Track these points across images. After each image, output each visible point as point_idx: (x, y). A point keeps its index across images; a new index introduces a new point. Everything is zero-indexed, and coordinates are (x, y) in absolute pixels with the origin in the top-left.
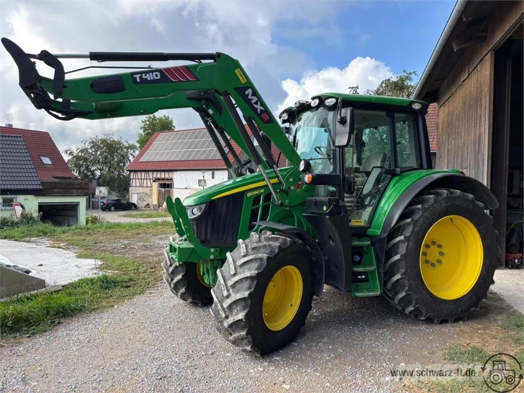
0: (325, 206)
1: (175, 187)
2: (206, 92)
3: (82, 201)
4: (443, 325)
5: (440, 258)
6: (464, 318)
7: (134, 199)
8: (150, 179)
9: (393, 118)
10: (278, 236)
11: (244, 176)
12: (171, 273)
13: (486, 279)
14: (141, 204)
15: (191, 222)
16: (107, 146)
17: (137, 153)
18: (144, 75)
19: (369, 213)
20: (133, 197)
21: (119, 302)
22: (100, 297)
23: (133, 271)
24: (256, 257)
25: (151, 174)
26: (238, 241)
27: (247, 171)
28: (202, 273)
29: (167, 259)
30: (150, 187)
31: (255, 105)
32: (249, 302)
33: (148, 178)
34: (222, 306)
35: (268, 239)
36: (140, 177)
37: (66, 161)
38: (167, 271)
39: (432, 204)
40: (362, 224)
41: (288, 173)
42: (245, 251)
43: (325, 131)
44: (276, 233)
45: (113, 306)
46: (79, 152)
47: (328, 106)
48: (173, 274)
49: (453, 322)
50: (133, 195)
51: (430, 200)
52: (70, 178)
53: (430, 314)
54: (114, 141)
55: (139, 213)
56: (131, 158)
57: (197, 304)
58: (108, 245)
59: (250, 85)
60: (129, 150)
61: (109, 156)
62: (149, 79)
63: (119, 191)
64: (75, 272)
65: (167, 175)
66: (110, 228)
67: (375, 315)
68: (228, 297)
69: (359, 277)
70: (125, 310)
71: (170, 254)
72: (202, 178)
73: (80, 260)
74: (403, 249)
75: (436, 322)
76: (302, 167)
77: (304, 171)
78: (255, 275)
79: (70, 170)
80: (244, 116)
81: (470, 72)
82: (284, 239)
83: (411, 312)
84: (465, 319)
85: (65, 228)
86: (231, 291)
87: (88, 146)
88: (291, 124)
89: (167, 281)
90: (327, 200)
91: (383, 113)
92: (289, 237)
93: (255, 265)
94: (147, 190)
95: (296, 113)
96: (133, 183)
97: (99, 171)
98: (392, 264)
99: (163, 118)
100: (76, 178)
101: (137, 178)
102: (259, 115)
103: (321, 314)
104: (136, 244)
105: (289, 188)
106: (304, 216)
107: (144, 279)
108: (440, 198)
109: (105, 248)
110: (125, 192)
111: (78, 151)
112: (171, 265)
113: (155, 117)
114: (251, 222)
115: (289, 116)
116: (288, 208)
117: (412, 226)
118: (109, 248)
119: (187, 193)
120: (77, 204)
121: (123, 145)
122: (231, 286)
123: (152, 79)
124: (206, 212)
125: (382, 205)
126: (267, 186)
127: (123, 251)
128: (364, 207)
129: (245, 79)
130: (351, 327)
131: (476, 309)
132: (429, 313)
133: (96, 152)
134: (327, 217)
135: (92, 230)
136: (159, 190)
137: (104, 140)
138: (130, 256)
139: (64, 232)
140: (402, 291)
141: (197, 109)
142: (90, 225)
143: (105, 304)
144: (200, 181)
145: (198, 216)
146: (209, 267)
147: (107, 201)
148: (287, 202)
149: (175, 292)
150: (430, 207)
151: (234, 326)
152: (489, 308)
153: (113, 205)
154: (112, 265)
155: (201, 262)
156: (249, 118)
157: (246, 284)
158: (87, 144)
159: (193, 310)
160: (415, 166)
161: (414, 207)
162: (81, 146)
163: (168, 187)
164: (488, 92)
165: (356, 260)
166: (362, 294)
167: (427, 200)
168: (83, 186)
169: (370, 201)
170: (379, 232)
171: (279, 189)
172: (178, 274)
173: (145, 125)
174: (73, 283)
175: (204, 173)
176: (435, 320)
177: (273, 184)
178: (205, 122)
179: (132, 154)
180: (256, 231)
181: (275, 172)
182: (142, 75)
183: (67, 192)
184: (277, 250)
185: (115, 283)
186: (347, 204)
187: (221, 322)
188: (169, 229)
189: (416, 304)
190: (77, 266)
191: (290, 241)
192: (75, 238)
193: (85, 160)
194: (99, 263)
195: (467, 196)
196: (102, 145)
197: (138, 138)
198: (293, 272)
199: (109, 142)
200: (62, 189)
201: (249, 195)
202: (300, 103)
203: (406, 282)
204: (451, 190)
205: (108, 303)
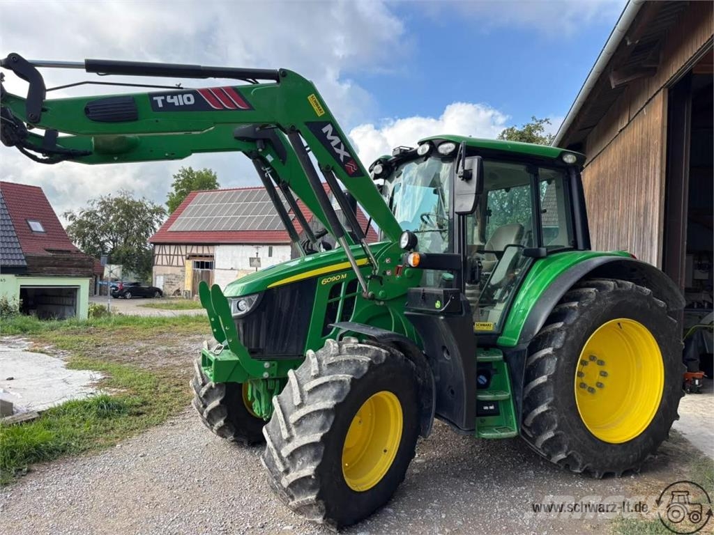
0: (438, 302)
1: (216, 267)
2: (263, 127)
3: (84, 285)
4: (606, 481)
5: (601, 379)
6: (637, 470)
7: (159, 283)
8: (182, 256)
9: (536, 175)
10: (369, 346)
11: (315, 254)
12: (204, 396)
13: (668, 412)
14: (169, 290)
15: (236, 322)
16: (123, 208)
17: (166, 218)
18: (169, 97)
19: (501, 312)
20: (157, 280)
21: (123, 438)
22: (95, 431)
23: (149, 390)
24: (334, 379)
25: (183, 248)
26: (307, 353)
27: (322, 246)
28: (249, 399)
29: (199, 375)
30: (181, 266)
31: (335, 149)
32: (322, 450)
33: (180, 253)
34: (279, 454)
35: (352, 350)
36: (168, 253)
37: (65, 229)
38: (198, 393)
39: (594, 302)
40: (491, 329)
41: (383, 251)
42: (317, 369)
43: (435, 192)
44: (364, 341)
45: (113, 445)
46: (84, 216)
47: (443, 155)
48: (207, 397)
49: (622, 477)
50: (158, 277)
51: (591, 296)
52: (69, 252)
53: (589, 465)
54: (133, 202)
55: (164, 302)
56: (157, 226)
57: (242, 442)
58: (115, 350)
59: (329, 119)
60: (154, 215)
61: (126, 222)
62: (177, 104)
63: (139, 271)
64: (61, 390)
65: (206, 251)
66: (120, 324)
67: (506, 464)
68: (289, 440)
69: (486, 408)
70: (132, 452)
71: (203, 368)
72: (255, 256)
73: (71, 372)
74: (551, 367)
75: (596, 477)
76: (404, 242)
77: (408, 248)
78: (331, 407)
79: (69, 241)
80: (319, 165)
81: (631, 117)
82: (376, 350)
83: (560, 461)
84: (639, 470)
85: (55, 323)
86: (294, 430)
87: (96, 207)
88: (387, 181)
89: (198, 407)
90: (442, 293)
91: (521, 168)
92: (385, 348)
93: (333, 391)
94: (178, 271)
95: (394, 165)
96: (159, 260)
97: (112, 243)
98: (534, 389)
99: (204, 172)
100: (78, 251)
101: (164, 253)
102: (342, 164)
103: (426, 462)
104: (157, 349)
105: (385, 273)
106: (406, 315)
107: (164, 401)
108: (604, 293)
109: (110, 354)
110: (148, 272)
111: (82, 214)
112: (204, 385)
113: (192, 171)
114: (326, 323)
115: (384, 168)
116: (382, 303)
117: (564, 333)
118: (116, 354)
119: (233, 277)
120: (76, 289)
121: (147, 208)
122: (294, 424)
123: (182, 104)
124: (258, 308)
125: (518, 302)
126: (351, 269)
127: (136, 358)
128: (493, 303)
129: (322, 110)
130: (472, 483)
131: (653, 456)
132: (588, 462)
133: (108, 216)
134: (442, 318)
135: (95, 327)
136: (195, 271)
137: (120, 199)
138: (146, 367)
139: (52, 329)
140: (548, 429)
141: (248, 154)
142: (92, 318)
143: (101, 441)
144: (251, 260)
145: (247, 313)
146: (261, 389)
147: (121, 285)
148: (380, 293)
149: (208, 425)
150: (590, 305)
151: (297, 486)
152: (669, 453)
153: (130, 290)
154: (118, 381)
155: (249, 382)
156: (328, 167)
157: (318, 420)
158: (95, 205)
159: (236, 452)
160: (566, 245)
161: (566, 305)
162: (87, 207)
163: (207, 267)
164: (659, 145)
165: (482, 383)
166: (491, 434)
167: (586, 296)
168: (86, 263)
169: (502, 295)
170: (515, 341)
171: (368, 274)
172: (214, 399)
173: (179, 181)
174: (55, 408)
175: (257, 248)
176: (595, 472)
177: (360, 267)
178: (262, 173)
179: (158, 221)
180: (333, 337)
181: (364, 248)
182: (166, 98)
183: (63, 270)
184: (366, 368)
185: (119, 408)
186: (469, 298)
187: (278, 478)
188: (205, 327)
189: (569, 450)
190: (65, 381)
191: (386, 354)
192: (67, 337)
193: (92, 226)
194: (99, 376)
195: (641, 290)
196: (117, 207)
197: (168, 199)
198: (389, 402)
199: (126, 202)
200: (55, 266)
201: (324, 281)
202: (401, 150)
203: (555, 416)
204: (619, 281)
205: (107, 439)
